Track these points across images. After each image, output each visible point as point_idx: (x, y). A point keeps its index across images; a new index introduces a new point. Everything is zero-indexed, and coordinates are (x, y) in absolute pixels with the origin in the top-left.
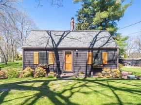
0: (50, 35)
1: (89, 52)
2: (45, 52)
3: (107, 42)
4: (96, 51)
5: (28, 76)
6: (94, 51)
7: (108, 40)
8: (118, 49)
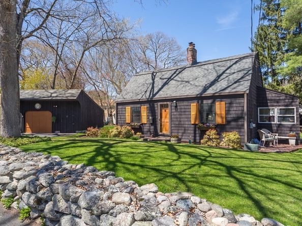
0: (153, 79)
2: (139, 105)
3: (236, 82)
7: (242, 78)
8: (246, 95)
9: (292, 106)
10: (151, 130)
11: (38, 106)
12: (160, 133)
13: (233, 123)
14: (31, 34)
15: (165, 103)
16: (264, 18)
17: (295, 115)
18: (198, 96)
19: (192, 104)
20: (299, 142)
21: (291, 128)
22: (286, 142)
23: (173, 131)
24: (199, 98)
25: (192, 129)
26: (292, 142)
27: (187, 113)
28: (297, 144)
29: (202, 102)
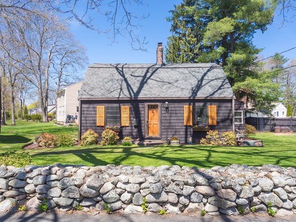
0: (123, 76)
1: (190, 105)
2: (117, 105)
3: (220, 88)
4: (201, 104)
5: (91, 143)
6: (197, 104)
7: (222, 85)
8: (233, 101)
9: (240, 110)
10: (134, 134)
12: (147, 136)
13: (221, 124)
15: (154, 104)
17: (242, 117)
18: (191, 98)
19: (185, 106)
21: (239, 127)
23: (163, 133)
24: (192, 101)
25: (184, 130)
27: (179, 115)
29: (194, 105)
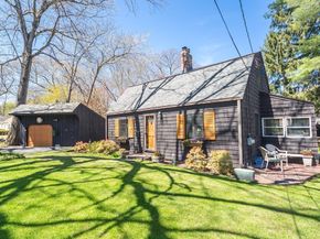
1: (180, 113)
2: (125, 118)
3: (227, 86)
7: (233, 81)
8: (239, 103)
11: (39, 120)
12: (146, 149)
14: (40, 52)
15: (151, 114)
16: (274, 25)
17: (310, 127)
20: (317, 161)
22: (299, 161)
26: (308, 161)
28: (314, 164)
29: (186, 113)
